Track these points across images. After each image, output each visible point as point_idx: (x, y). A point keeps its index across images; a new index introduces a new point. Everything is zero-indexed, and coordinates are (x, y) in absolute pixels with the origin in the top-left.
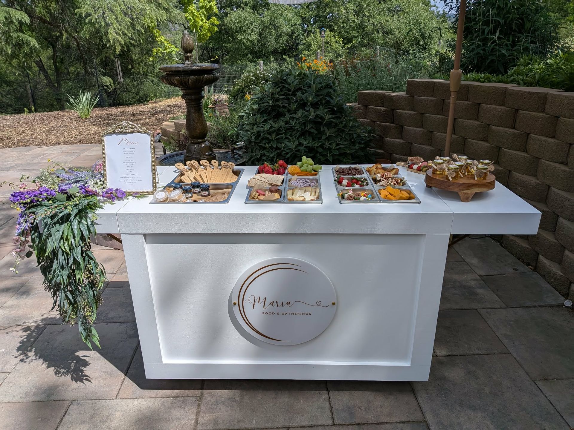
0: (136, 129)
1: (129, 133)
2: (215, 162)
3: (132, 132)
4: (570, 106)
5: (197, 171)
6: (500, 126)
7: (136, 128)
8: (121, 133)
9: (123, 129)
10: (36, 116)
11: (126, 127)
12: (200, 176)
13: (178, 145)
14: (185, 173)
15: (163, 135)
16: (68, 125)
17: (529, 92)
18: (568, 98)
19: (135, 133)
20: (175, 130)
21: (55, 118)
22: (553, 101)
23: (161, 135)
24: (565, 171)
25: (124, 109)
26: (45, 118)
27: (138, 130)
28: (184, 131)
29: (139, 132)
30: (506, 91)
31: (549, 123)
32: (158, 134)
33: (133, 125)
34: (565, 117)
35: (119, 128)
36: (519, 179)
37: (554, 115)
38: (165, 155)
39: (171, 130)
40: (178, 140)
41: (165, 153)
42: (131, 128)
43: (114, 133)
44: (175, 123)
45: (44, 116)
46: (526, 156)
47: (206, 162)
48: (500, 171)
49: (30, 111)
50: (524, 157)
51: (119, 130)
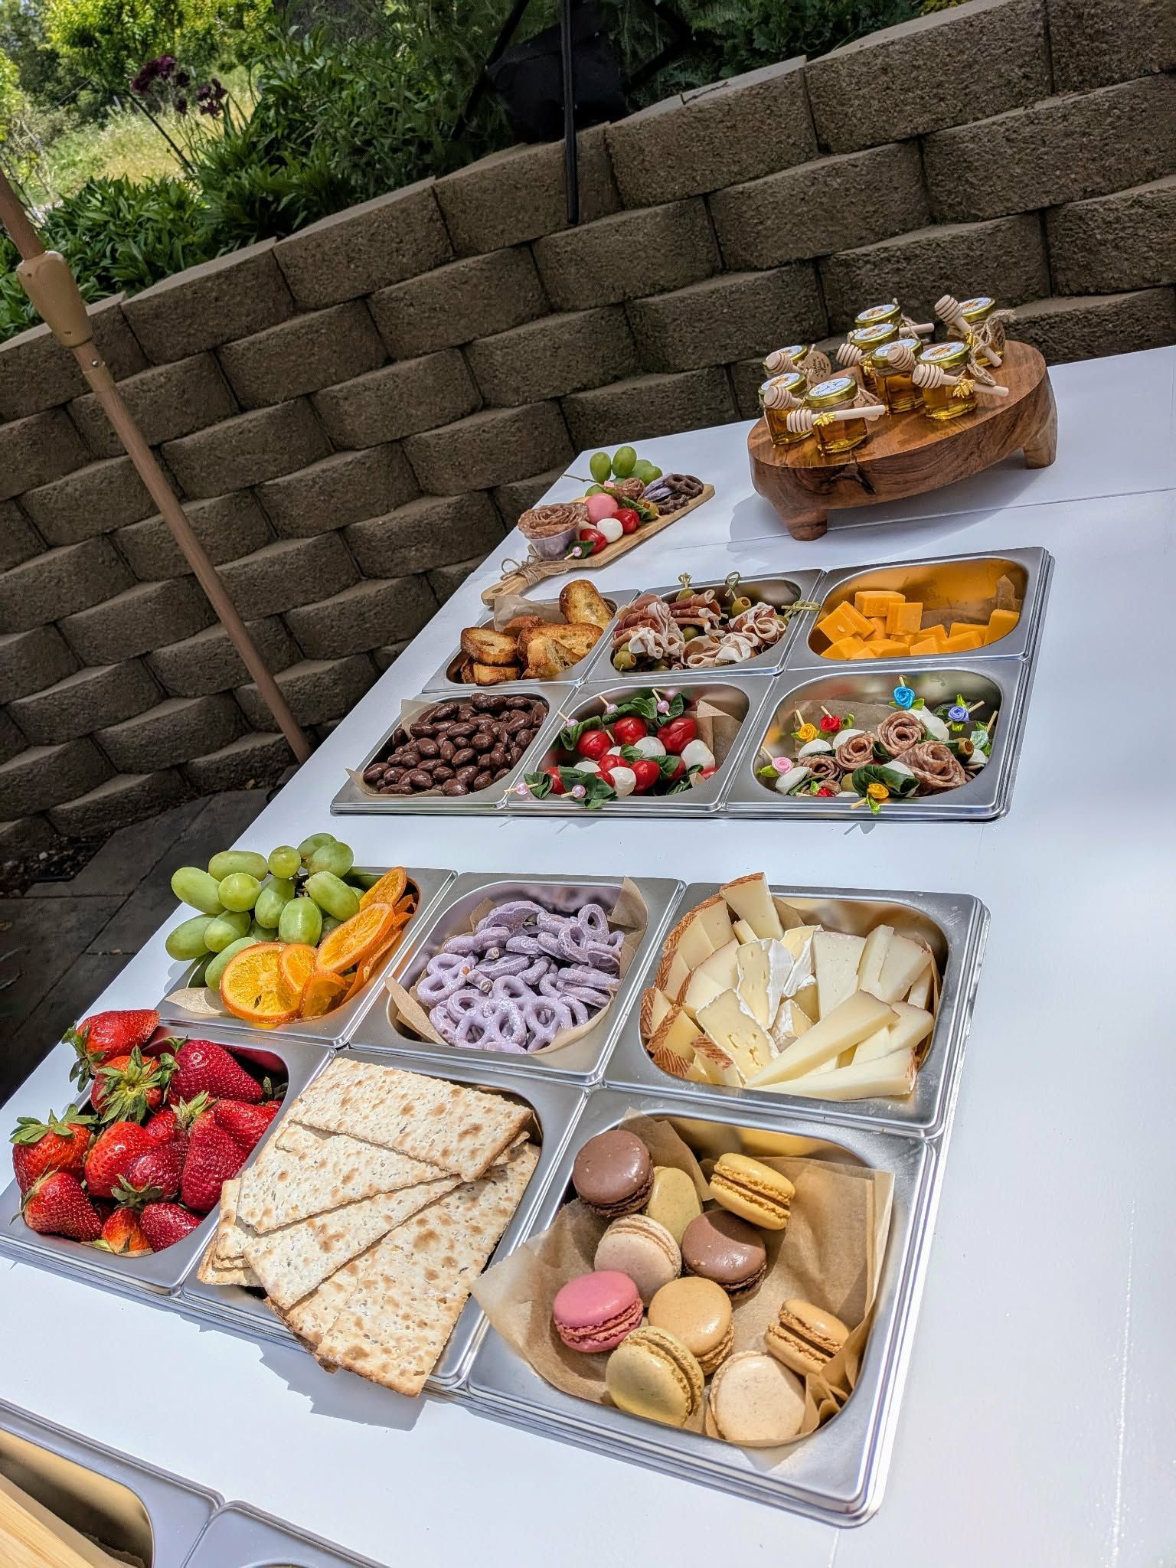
4: (383, 242)
6: (199, 429)
17: (219, 275)
18: (359, 224)
22: (318, 256)
24: (515, 420)
30: (125, 318)
31: (350, 330)
34: (390, 283)
36: (396, 530)
37: (349, 296)
46: (363, 457)
48: (315, 546)
50: (360, 463)
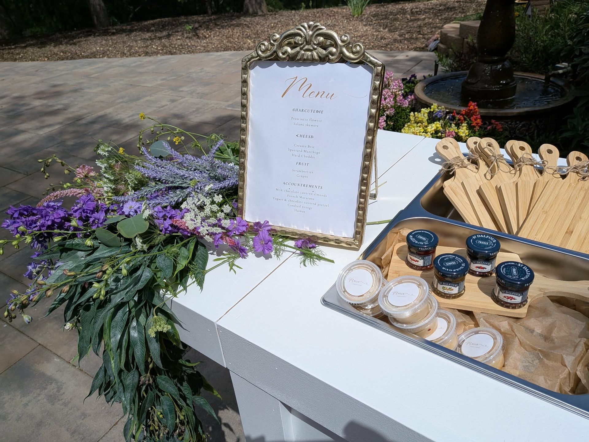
0: (334, 50)
1: (312, 61)
2: (550, 152)
3: (323, 60)
5: (493, 172)
7: (336, 45)
8: (293, 60)
9: (298, 49)
10: (310, 13)
11: (308, 43)
12: (499, 191)
13: (458, 59)
14: (458, 171)
15: (441, 42)
16: (337, 24)
19: (330, 61)
20: (460, 35)
21: (328, 15)
23: (438, 41)
25: (403, 5)
26: (318, 15)
27: (342, 52)
28: (471, 39)
29: (343, 59)
32: (435, 40)
33: (328, 37)
35: (289, 44)
38: (436, 76)
39: (453, 35)
40: (460, 53)
41: (436, 74)
42: (319, 44)
43: (274, 58)
44: (461, 25)
45: (318, 13)
47: (522, 148)
49: (308, 7)
51: (289, 50)
